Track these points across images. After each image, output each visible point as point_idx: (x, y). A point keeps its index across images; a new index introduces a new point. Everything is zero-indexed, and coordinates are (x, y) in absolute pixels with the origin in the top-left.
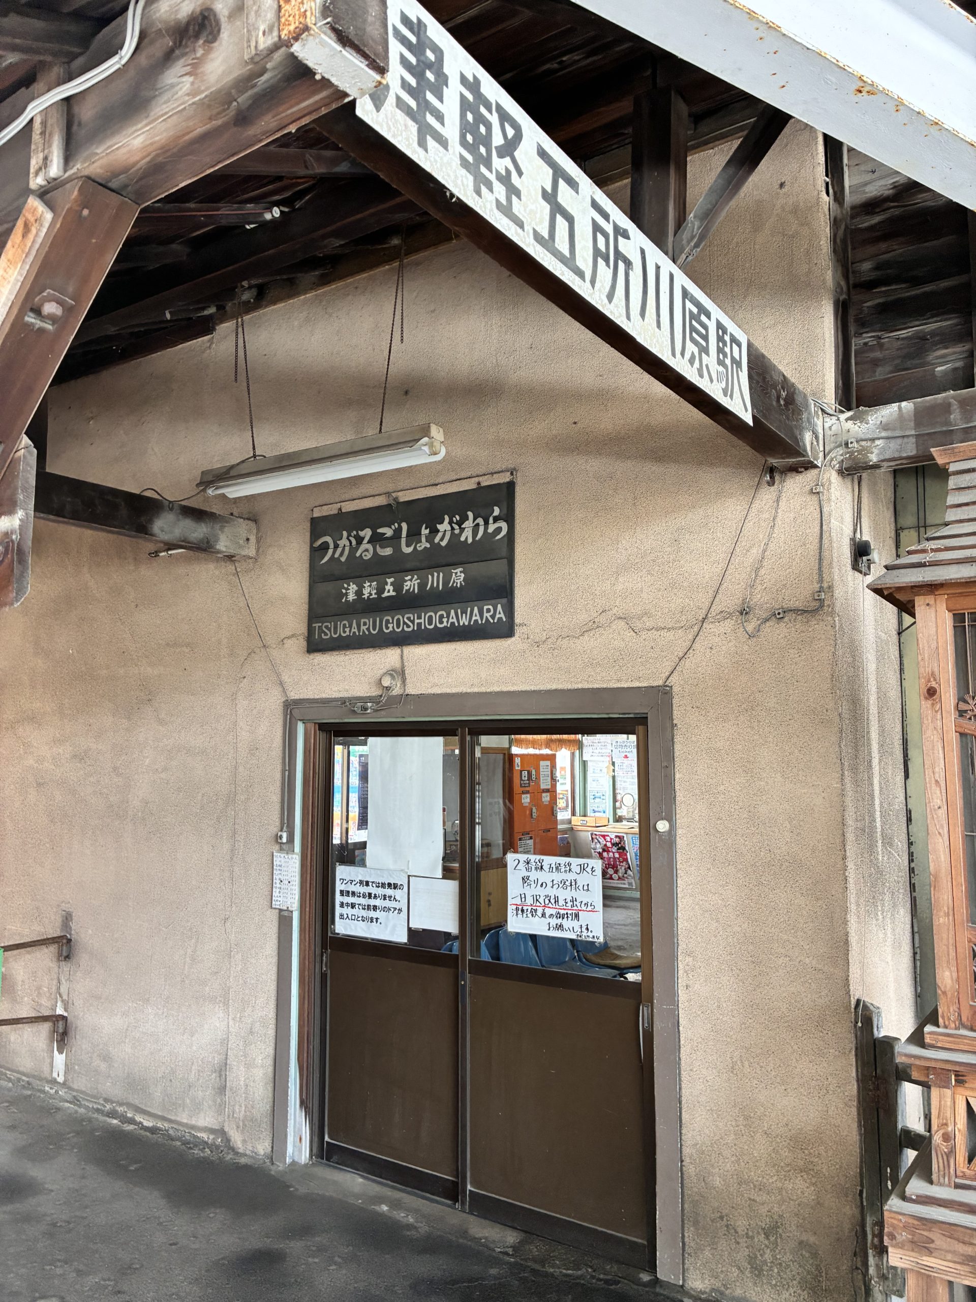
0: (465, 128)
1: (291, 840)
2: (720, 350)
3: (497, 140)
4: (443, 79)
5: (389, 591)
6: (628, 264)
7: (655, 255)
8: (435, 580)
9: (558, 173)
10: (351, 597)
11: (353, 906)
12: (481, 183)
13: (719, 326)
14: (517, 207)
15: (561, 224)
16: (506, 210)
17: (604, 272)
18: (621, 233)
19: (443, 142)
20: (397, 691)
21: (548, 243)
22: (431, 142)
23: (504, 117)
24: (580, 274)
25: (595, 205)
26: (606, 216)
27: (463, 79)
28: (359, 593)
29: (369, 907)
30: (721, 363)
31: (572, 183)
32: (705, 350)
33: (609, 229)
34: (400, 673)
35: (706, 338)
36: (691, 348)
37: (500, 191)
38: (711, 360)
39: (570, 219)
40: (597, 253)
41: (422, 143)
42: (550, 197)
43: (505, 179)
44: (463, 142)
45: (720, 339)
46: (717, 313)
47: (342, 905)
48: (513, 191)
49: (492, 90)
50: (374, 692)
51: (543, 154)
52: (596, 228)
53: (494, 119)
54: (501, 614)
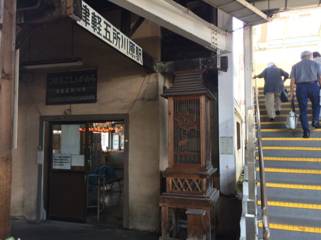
0: (92, 21)
1: (42, 148)
2: (137, 52)
3: (97, 22)
4: (89, 14)
5: (67, 91)
6: (119, 39)
7: (124, 36)
8: (78, 90)
9: (107, 25)
10: (58, 92)
11: (57, 162)
12: (95, 29)
13: (137, 47)
14: (101, 32)
15: (108, 34)
16: (99, 33)
17: (115, 41)
18: (118, 33)
19: (89, 24)
20: (69, 114)
21: (105, 37)
22: (87, 25)
23: (99, 18)
24: (111, 42)
25: (114, 29)
26: (115, 31)
27: (92, 13)
28: (60, 91)
29: (61, 162)
30: (137, 54)
31: (110, 27)
32: (134, 52)
33: (116, 33)
34: (70, 110)
35: (134, 50)
36: (131, 52)
37: (98, 30)
38: (135, 54)
39: (109, 33)
40: (114, 38)
41: (86, 25)
42: (106, 29)
43: (99, 28)
44: (92, 23)
45: (137, 50)
46: (136, 45)
47: (54, 162)
48: (100, 30)
49: (97, 14)
50: (64, 114)
51: (105, 22)
52: (114, 33)
53: (97, 19)
54: (94, 98)
